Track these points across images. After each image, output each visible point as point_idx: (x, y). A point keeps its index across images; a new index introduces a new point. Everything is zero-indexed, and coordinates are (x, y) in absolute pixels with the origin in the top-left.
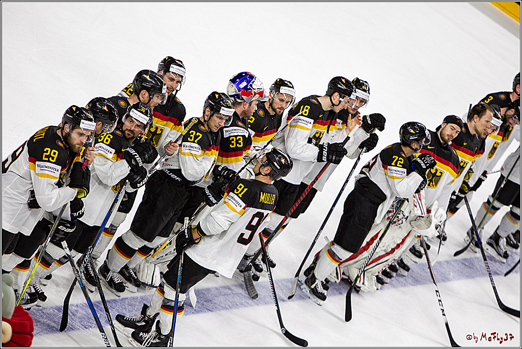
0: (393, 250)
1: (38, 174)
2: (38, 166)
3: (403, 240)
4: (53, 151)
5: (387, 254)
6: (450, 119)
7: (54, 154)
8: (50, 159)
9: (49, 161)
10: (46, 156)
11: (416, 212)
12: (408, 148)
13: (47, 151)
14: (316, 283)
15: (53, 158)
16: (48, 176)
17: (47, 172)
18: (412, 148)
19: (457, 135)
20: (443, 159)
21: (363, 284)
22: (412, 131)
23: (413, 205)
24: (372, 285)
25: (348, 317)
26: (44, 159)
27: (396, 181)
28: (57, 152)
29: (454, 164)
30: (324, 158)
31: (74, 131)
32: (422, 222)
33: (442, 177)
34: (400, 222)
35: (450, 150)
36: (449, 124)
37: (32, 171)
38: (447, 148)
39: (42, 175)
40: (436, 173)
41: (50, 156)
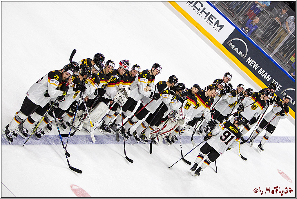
0: (170, 130)
1: (51, 83)
2: (51, 80)
3: (175, 127)
4: (58, 76)
5: (168, 131)
6: (196, 86)
7: (58, 77)
8: (56, 78)
10: (55, 77)
11: (180, 118)
12: (178, 92)
14: (137, 134)
16: (55, 84)
17: (54, 83)
18: (179, 92)
19: (197, 92)
20: (192, 100)
21: (158, 141)
22: (180, 86)
23: (179, 115)
24: (161, 142)
25: (151, 152)
26: (54, 78)
27: (173, 104)
28: (59, 77)
29: (195, 101)
30: (152, 97)
31: (65, 72)
32: (181, 121)
33: (191, 106)
34: (175, 121)
35: (194, 96)
36: (195, 88)
37: (49, 83)
38: (194, 95)
39: (52, 84)
40: (189, 104)
41: (56, 77)
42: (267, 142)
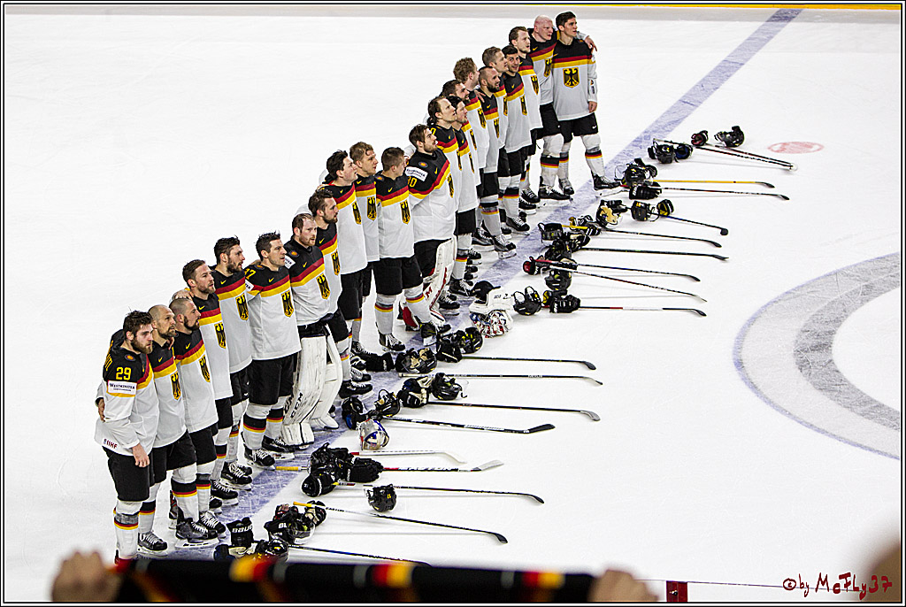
1: (112, 393)
7: (128, 371)
8: (124, 377)
9: (123, 380)
10: (120, 376)
13: (120, 371)
15: (127, 376)
17: (122, 391)
28: (130, 370)
41: (123, 375)
42: (693, 110)
